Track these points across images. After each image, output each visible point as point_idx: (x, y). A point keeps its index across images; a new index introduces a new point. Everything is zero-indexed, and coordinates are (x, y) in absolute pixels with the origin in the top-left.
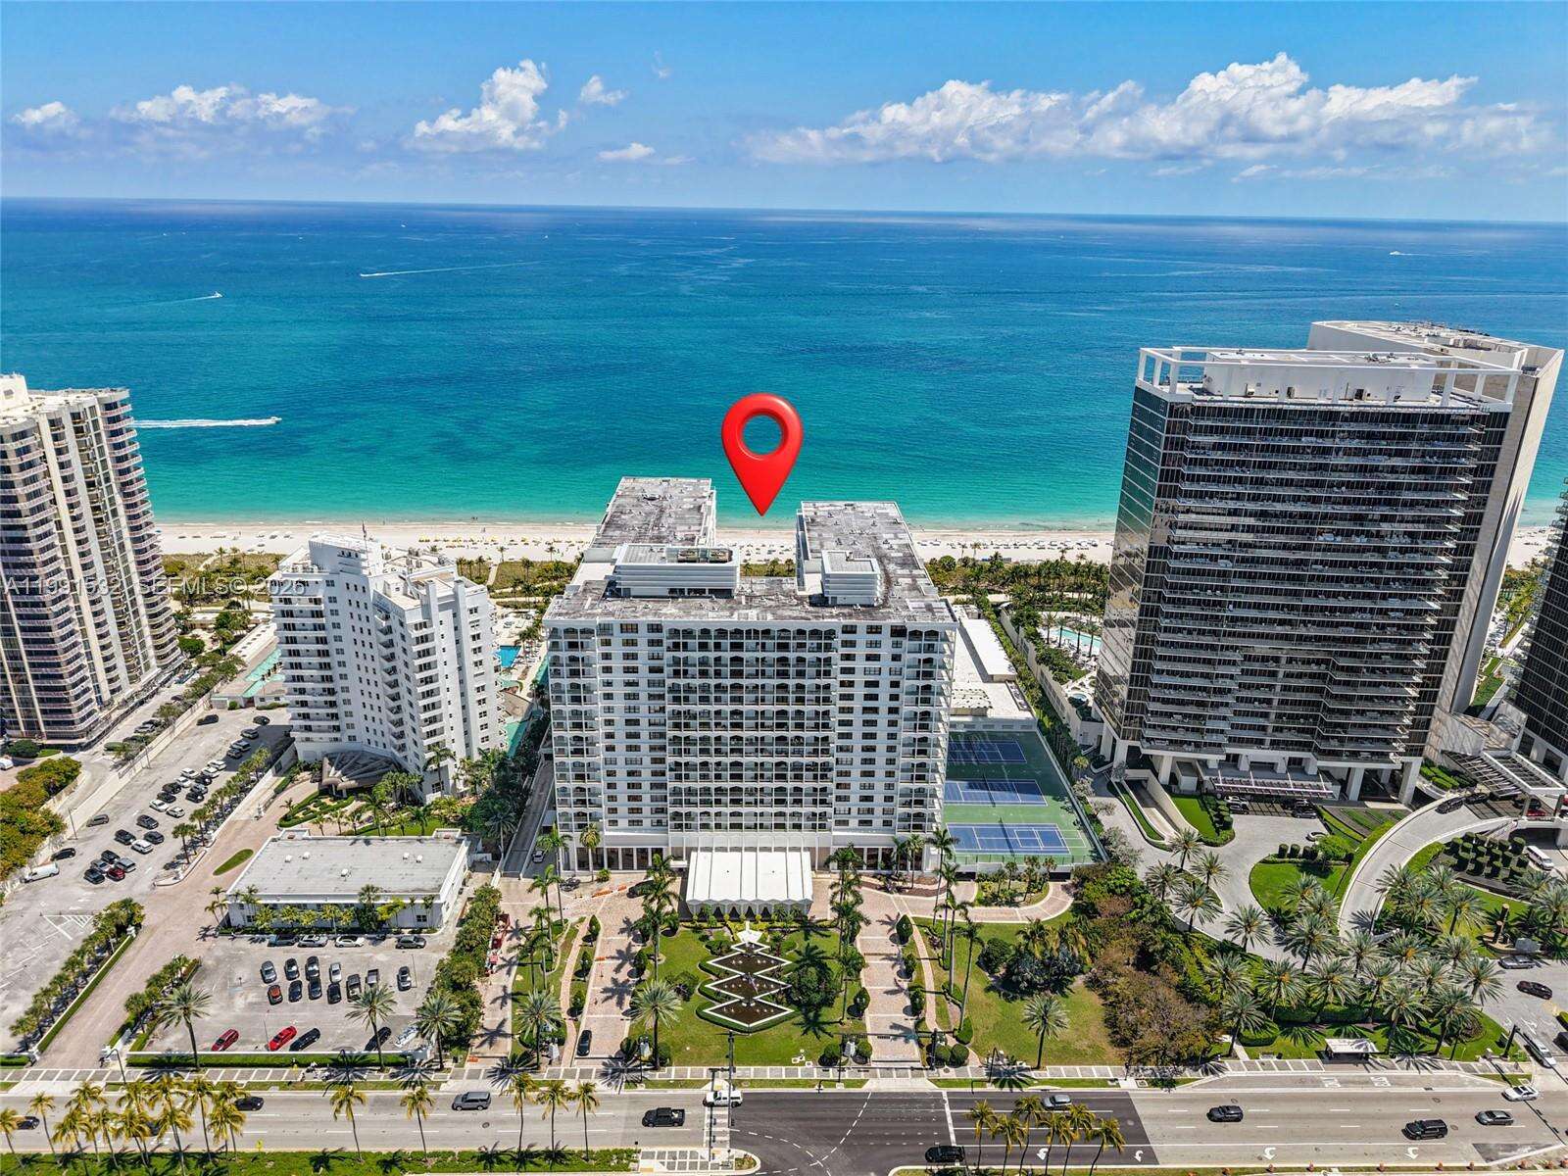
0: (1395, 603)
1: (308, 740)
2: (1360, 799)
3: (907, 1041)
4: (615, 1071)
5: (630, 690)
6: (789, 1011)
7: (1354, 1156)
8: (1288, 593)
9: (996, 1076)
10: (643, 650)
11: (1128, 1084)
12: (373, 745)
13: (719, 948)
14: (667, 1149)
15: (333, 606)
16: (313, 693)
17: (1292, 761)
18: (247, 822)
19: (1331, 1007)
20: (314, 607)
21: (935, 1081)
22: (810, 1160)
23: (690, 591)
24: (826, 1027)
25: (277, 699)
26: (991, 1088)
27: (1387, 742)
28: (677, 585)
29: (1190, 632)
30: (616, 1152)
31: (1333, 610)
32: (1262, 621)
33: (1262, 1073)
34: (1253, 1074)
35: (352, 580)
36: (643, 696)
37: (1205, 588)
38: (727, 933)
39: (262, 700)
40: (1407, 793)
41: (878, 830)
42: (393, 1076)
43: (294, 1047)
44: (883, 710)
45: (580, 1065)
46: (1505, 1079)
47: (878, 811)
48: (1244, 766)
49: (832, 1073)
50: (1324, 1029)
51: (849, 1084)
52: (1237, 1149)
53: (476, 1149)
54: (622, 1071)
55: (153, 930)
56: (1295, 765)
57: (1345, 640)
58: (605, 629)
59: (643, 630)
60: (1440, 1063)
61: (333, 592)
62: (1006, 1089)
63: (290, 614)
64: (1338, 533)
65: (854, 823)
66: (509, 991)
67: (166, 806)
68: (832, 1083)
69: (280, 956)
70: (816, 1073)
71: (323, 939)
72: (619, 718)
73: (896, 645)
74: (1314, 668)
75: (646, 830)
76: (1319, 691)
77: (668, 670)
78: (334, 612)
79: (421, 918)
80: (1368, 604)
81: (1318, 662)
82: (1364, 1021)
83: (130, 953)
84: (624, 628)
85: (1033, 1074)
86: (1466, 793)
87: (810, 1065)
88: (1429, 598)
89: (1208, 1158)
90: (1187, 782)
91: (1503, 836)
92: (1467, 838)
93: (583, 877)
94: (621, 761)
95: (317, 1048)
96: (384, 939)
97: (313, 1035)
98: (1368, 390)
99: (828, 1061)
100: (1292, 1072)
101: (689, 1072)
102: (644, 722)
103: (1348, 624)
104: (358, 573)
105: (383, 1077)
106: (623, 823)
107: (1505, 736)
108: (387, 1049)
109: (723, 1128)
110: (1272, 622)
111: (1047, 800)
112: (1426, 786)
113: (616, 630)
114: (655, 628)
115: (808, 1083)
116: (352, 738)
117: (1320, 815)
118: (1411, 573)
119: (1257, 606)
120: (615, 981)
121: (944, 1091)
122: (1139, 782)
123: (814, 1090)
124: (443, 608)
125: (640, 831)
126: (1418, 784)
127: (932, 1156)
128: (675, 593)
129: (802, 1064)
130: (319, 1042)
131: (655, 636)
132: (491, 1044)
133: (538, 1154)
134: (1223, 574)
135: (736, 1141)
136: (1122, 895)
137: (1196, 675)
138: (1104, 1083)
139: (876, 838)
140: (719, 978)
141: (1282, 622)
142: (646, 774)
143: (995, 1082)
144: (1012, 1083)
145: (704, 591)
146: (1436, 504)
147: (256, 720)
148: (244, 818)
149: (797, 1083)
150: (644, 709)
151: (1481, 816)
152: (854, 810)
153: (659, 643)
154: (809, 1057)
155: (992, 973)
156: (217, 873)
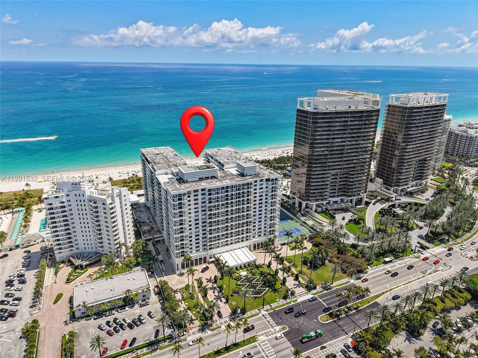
0: (361, 157)
1: (60, 253)
2: (355, 206)
3: (299, 287)
4: (233, 319)
5: (196, 210)
6: (267, 289)
7: (403, 282)
8: (340, 158)
9: (325, 288)
10: (200, 197)
11: (352, 281)
12: (87, 249)
13: (238, 279)
14: (263, 332)
15: (69, 203)
16: (62, 235)
17: (341, 199)
18: (52, 285)
19: (381, 252)
20: (62, 205)
21: (313, 294)
22: (298, 322)
23: (205, 178)
24: (278, 290)
25: (29, 243)
26: (325, 292)
27: (360, 191)
28: (201, 176)
29: (319, 171)
30: (251, 338)
31: (349, 160)
32: (334, 165)
33: (375, 270)
34: (373, 271)
35: (77, 193)
36: (200, 211)
37: (322, 159)
38: (237, 274)
39: (23, 245)
40: (364, 202)
41: (263, 237)
42: (169, 342)
43: (130, 345)
44: (264, 203)
45: (222, 320)
46: (417, 258)
47: (263, 231)
48: (331, 203)
49: (288, 301)
50: (381, 257)
51: (294, 302)
52: (382, 287)
53: (211, 351)
54: (235, 318)
55: (44, 328)
56: (342, 200)
57: (351, 167)
58: (189, 193)
59: (200, 191)
60: (404, 258)
61: (69, 198)
62: (329, 291)
63: (52, 209)
64: (349, 141)
65: (256, 236)
66: (186, 308)
67: (12, 288)
68: (290, 303)
69: (102, 321)
70: (284, 302)
71: (114, 312)
72: (193, 219)
73: (267, 184)
74: (345, 176)
75: (201, 252)
76: (346, 181)
77: (207, 202)
78: (70, 205)
79: (144, 296)
80: (355, 158)
81: (345, 174)
82: (387, 253)
83: (41, 338)
84: (194, 191)
85: (332, 285)
86: (376, 200)
87: (281, 300)
88: (367, 155)
89: (378, 292)
90: (319, 210)
91: (386, 208)
92: (381, 209)
93: (185, 271)
94: (193, 233)
95: (138, 343)
96: (134, 306)
97: (134, 340)
98: (351, 106)
99: (285, 298)
100: (381, 268)
101: (253, 312)
102: (200, 219)
103: (352, 163)
104: (81, 190)
105: (166, 344)
106: (194, 252)
107: (380, 185)
108: (161, 336)
109: (272, 322)
110: (336, 165)
111: (290, 221)
112: (368, 200)
113: (192, 192)
114: (203, 190)
115: (284, 305)
116: (78, 249)
117: (350, 211)
118: (364, 149)
119: (333, 162)
120: (215, 296)
121: (316, 296)
122: (308, 212)
123: (287, 306)
124: (117, 196)
125: (199, 253)
126: (366, 200)
127: (324, 311)
128: (201, 179)
129: (279, 301)
130: (137, 341)
131: (203, 192)
132: (193, 324)
133: (230, 346)
134: (325, 155)
135: (278, 324)
136: (326, 239)
137: (320, 182)
138: (347, 283)
139: (263, 239)
140: (244, 286)
141: (338, 165)
142: (201, 235)
143: (325, 290)
144: (329, 289)
145: (209, 177)
146: (367, 132)
147: (25, 252)
148: (49, 284)
149: (281, 306)
150: (200, 215)
151: (382, 204)
152: (257, 233)
153: (204, 194)
154: (280, 299)
155: (307, 265)
156: (55, 303)
